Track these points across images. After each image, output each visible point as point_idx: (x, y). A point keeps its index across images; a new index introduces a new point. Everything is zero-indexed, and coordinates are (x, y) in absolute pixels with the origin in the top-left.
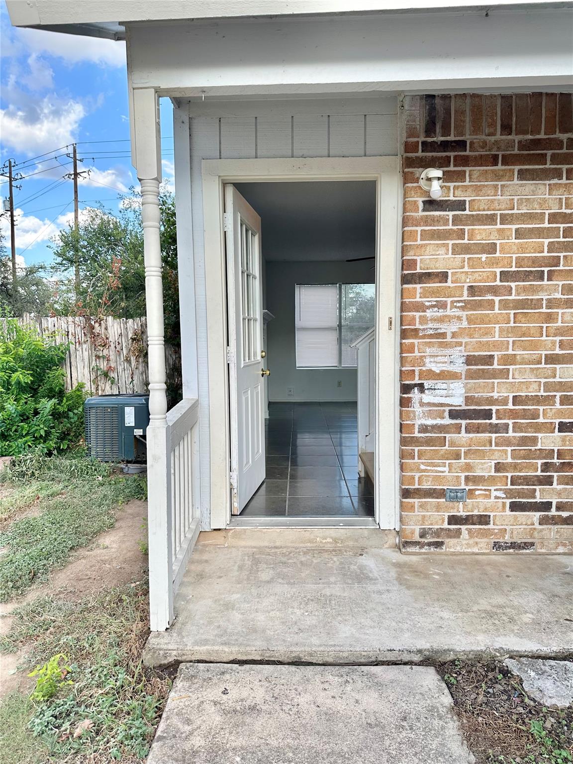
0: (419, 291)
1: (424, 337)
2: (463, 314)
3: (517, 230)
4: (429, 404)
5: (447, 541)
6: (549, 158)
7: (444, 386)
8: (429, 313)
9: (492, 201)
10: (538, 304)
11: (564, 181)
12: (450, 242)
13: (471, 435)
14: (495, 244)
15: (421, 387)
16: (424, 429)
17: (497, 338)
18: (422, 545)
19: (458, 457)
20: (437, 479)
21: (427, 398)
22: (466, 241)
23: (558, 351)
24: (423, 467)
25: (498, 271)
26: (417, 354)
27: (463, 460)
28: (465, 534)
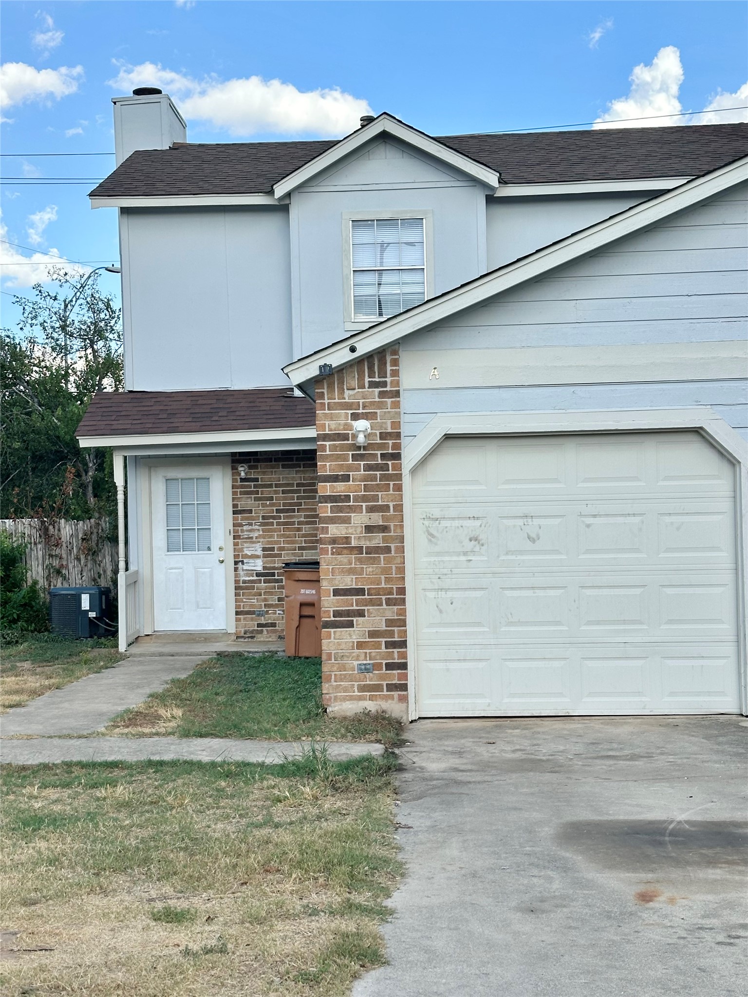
0: (240, 518)
1: (243, 538)
2: (261, 528)
3: (282, 490)
4: (246, 570)
5: (256, 635)
6: (295, 459)
7: (253, 561)
8: (245, 528)
9: (271, 478)
10: (293, 523)
11: (302, 469)
12: (253, 496)
13: (266, 585)
14: (273, 497)
15: (243, 562)
16: (244, 582)
17: (276, 539)
18: (245, 638)
19: (260, 595)
20: (252, 606)
21: (245, 567)
22: (260, 496)
23: (303, 545)
24: (244, 600)
25: (275, 508)
26: (240, 546)
27: (263, 596)
28: (265, 632)
